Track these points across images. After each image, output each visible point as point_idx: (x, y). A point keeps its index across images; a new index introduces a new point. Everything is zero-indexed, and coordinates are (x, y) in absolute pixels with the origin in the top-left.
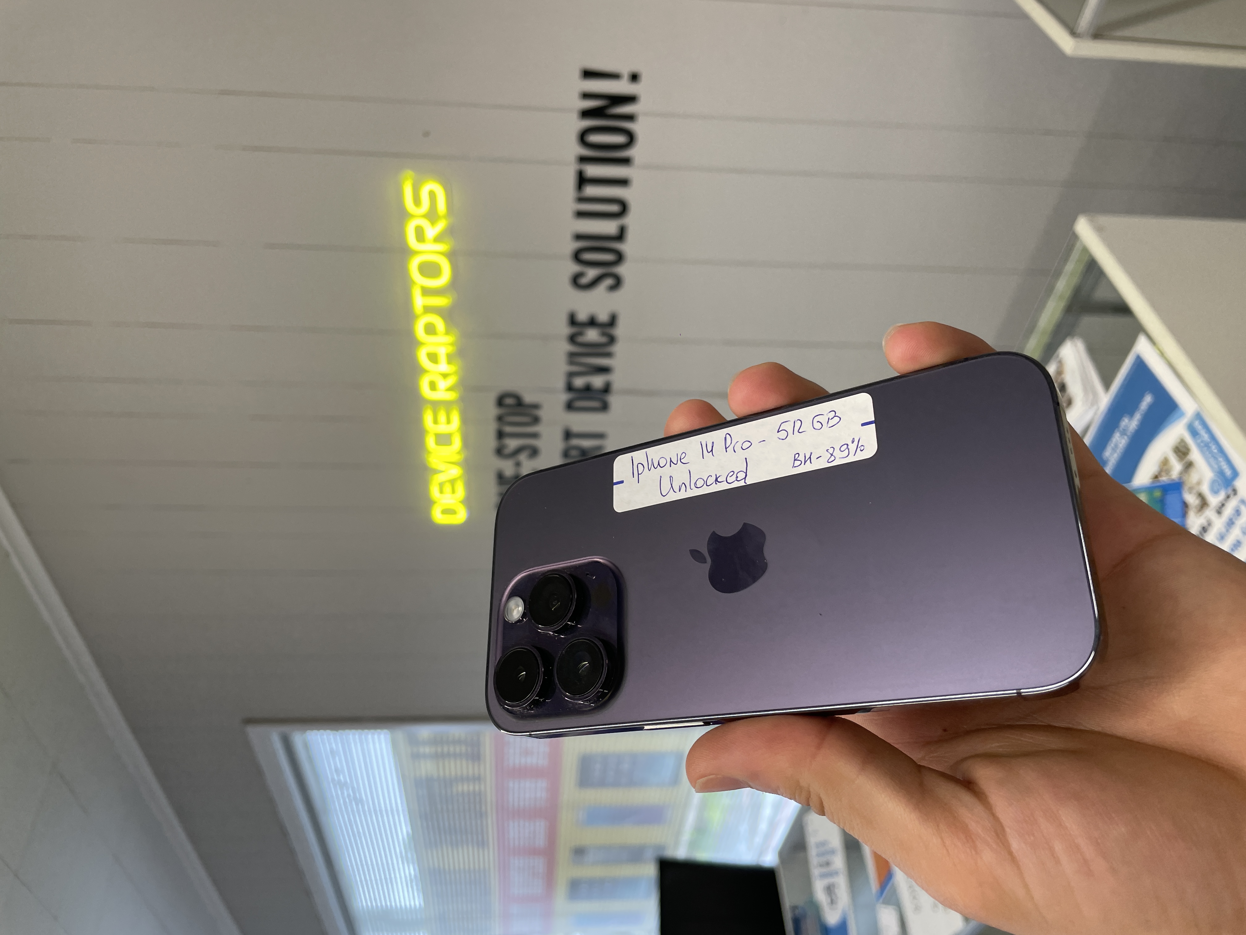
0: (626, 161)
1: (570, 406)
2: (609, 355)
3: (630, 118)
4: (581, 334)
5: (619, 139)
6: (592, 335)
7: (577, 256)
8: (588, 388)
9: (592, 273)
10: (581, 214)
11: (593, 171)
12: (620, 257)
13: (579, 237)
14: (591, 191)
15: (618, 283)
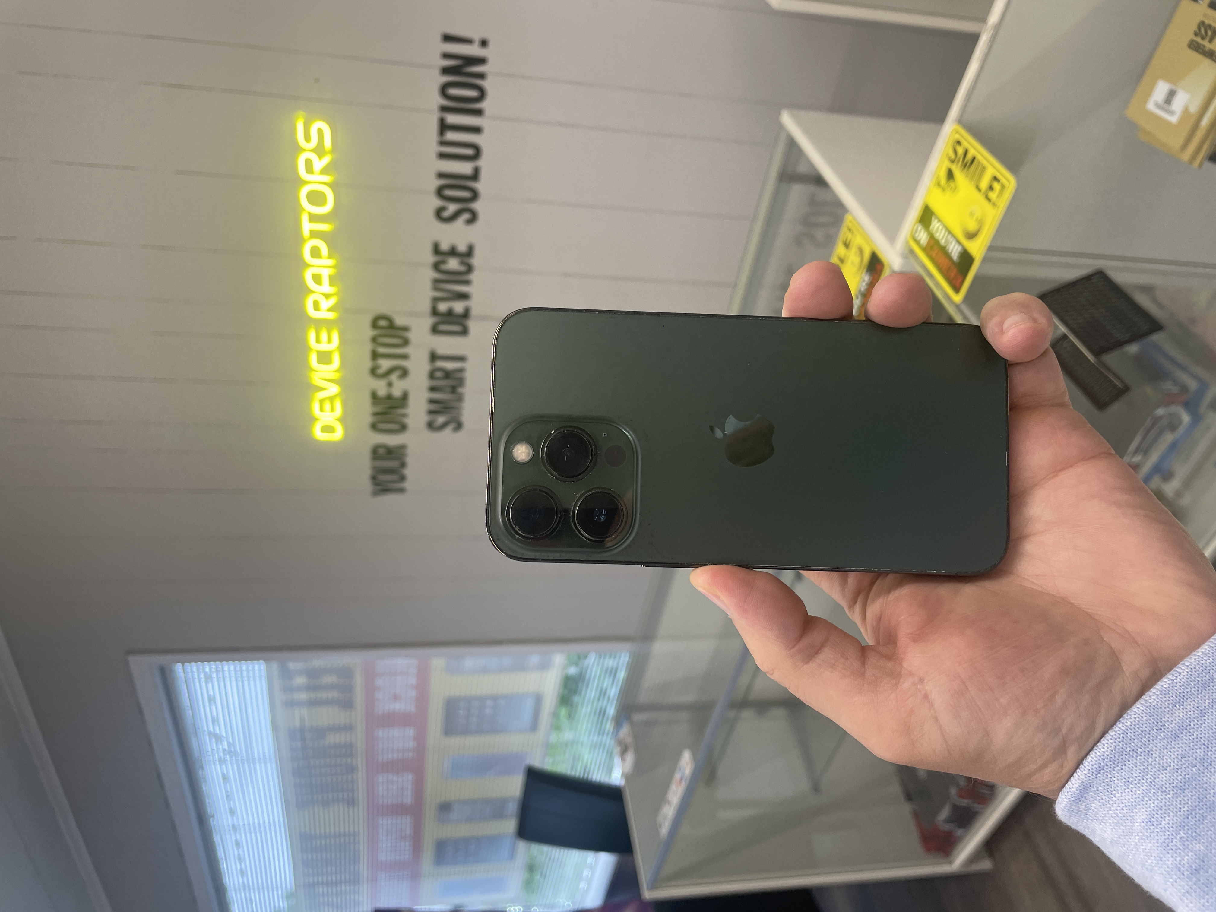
0: (479, 112)
1: (435, 330)
2: (467, 282)
3: (482, 76)
4: (443, 262)
5: (472, 93)
6: (453, 264)
7: (439, 192)
8: (450, 313)
9: (452, 208)
10: (443, 156)
11: (452, 119)
12: (475, 195)
13: (441, 175)
14: (451, 136)
15: (473, 218)
